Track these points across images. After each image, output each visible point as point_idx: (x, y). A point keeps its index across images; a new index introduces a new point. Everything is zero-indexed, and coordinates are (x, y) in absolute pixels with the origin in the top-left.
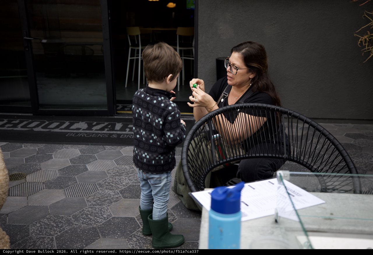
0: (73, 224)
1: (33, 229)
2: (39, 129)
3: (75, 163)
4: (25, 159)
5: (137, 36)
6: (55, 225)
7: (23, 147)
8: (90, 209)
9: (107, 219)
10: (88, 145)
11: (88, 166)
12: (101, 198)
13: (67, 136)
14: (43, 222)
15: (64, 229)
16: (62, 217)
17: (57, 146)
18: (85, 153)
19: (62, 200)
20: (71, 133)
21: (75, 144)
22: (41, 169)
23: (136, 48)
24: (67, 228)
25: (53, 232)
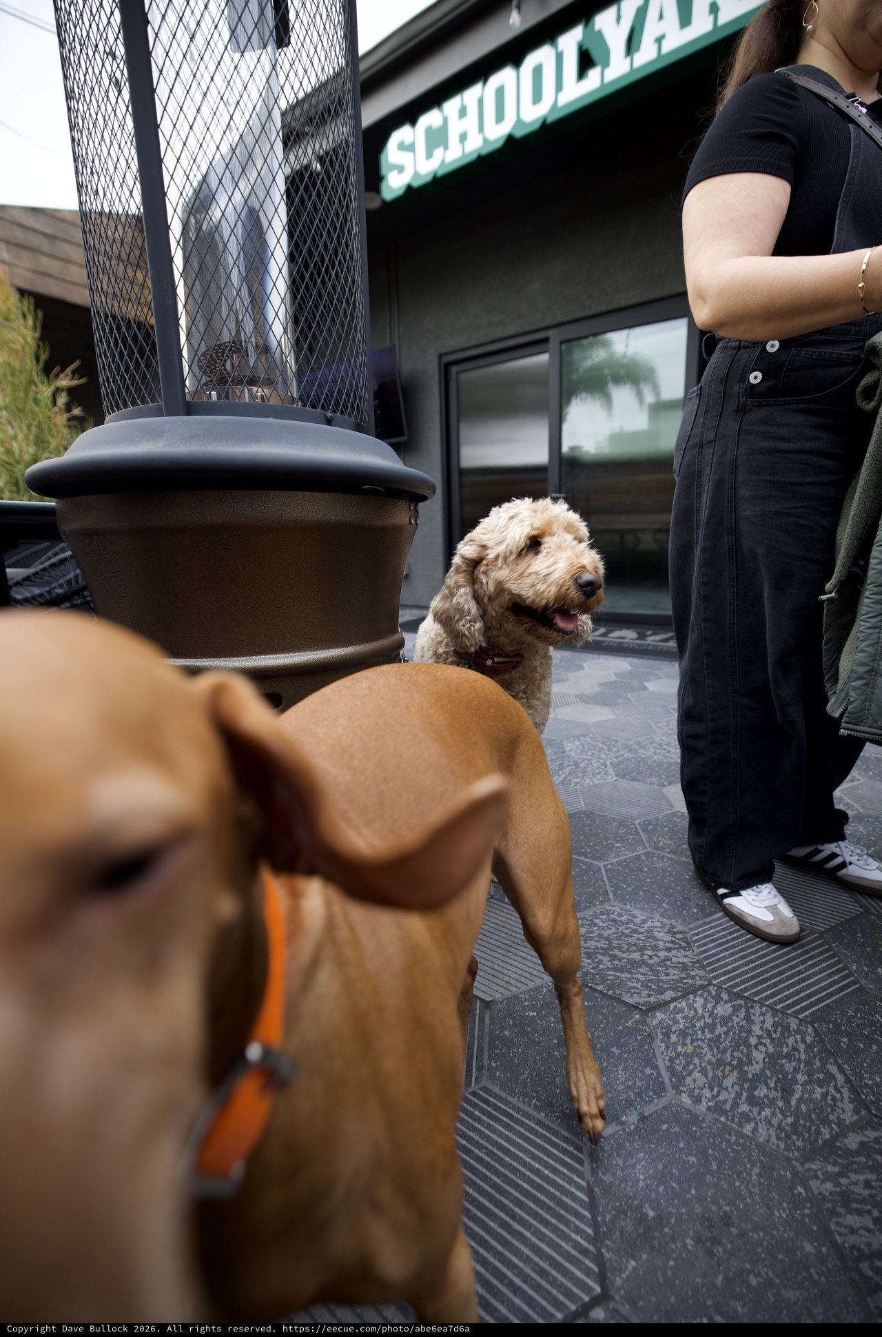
0: (637, 752)
3: (623, 679)
8: (664, 738)
10: (643, 658)
11: (647, 684)
13: (606, 645)
16: (617, 740)
17: (590, 656)
18: (637, 668)
19: (611, 720)
20: (610, 641)
22: (568, 680)
24: (628, 755)
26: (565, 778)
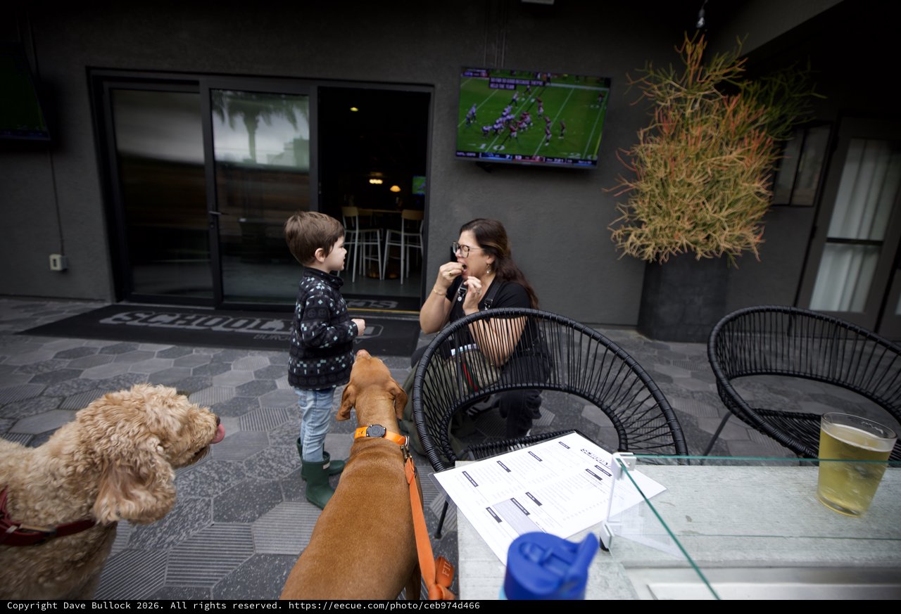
0: (244, 476)
1: (183, 485)
2: (220, 328)
3: (260, 377)
4: (194, 370)
5: (355, 218)
6: (217, 478)
7: (194, 353)
8: (273, 451)
9: (297, 467)
11: (277, 382)
12: (290, 431)
13: (255, 338)
14: (199, 472)
15: (229, 485)
16: (230, 464)
17: (240, 351)
18: (275, 363)
19: (233, 435)
20: (261, 334)
21: (264, 350)
22: (211, 385)
23: (352, 232)
24: (234, 483)
25: (212, 490)
26: (160, 538)
